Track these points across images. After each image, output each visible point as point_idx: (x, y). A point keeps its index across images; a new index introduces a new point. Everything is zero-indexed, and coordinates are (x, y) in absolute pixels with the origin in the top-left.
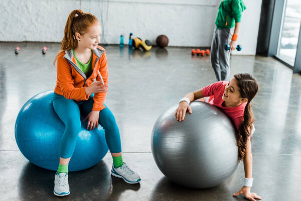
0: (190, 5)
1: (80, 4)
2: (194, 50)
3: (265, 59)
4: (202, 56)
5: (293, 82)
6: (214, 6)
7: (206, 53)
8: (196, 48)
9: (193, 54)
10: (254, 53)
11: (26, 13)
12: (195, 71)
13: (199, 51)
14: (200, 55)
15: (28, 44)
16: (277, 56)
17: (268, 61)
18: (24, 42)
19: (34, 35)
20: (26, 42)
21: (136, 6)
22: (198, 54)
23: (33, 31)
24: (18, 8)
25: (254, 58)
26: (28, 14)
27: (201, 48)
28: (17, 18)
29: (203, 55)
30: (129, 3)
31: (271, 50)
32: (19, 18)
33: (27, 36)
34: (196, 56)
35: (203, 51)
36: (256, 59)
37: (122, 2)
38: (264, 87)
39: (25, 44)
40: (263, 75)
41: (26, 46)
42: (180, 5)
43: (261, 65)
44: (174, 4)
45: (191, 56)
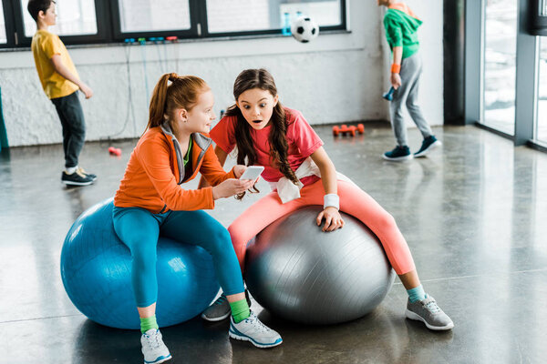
0: (319, 52)
1: (128, 70)
2: (336, 128)
3: (461, 129)
4: (352, 135)
5: (516, 159)
6: (361, 50)
7: (358, 130)
8: (339, 124)
9: (335, 135)
10: (440, 121)
11: (33, 95)
12: (346, 160)
13: (345, 128)
14: (348, 134)
15: (41, 150)
16: (481, 122)
17: (468, 132)
18: (33, 146)
19: (51, 132)
20: (39, 146)
21: (225, 63)
22: (344, 134)
23: (49, 125)
24: (18, 89)
25: (441, 129)
26: (37, 97)
27: (348, 124)
28: (19, 107)
29: (354, 133)
30: (212, 59)
31: (469, 114)
32: (22, 105)
33: (39, 136)
34: (340, 137)
35: (353, 128)
36: (445, 131)
37: (201, 59)
38: (470, 173)
39: (35, 149)
40: (462, 154)
41: (38, 153)
42: (302, 53)
43: (456, 140)
44: (291, 53)
45: (332, 137)
